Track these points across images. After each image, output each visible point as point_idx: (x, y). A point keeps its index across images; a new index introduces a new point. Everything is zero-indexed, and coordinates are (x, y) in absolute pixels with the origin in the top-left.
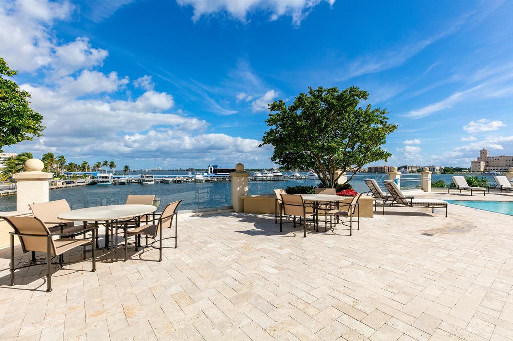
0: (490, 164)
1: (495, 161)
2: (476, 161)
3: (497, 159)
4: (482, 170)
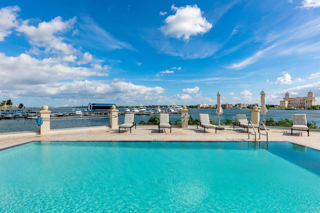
2: (283, 100)
3: (295, 99)
4: (286, 106)
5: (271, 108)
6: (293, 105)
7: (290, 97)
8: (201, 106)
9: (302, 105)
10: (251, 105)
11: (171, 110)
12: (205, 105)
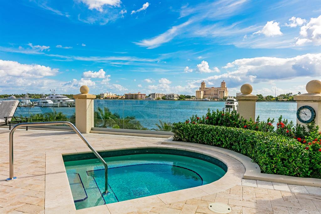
0: (207, 93)
1: (209, 91)
2: (199, 90)
3: (210, 89)
4: (202, 97)
5: (187, 99)
6: (208, 96)
7: (205, 87)
8: (105, 95)
9: (216, 96)
10: (166, 96)
11: (48, 101)
12: (111, 94)
